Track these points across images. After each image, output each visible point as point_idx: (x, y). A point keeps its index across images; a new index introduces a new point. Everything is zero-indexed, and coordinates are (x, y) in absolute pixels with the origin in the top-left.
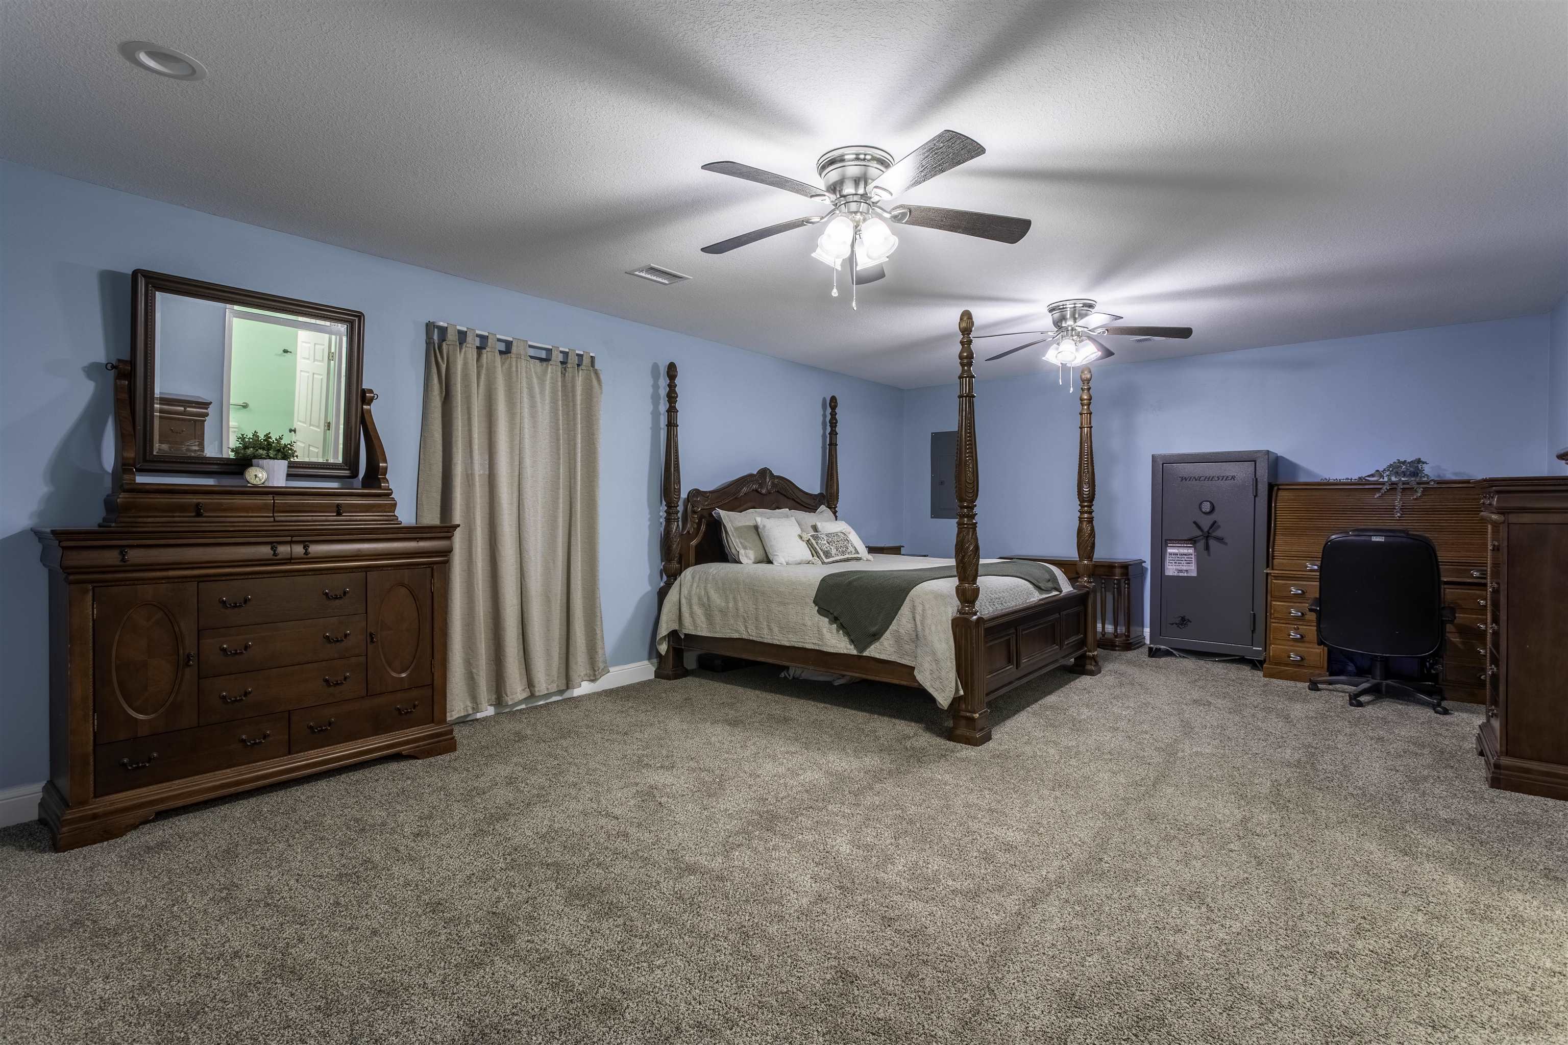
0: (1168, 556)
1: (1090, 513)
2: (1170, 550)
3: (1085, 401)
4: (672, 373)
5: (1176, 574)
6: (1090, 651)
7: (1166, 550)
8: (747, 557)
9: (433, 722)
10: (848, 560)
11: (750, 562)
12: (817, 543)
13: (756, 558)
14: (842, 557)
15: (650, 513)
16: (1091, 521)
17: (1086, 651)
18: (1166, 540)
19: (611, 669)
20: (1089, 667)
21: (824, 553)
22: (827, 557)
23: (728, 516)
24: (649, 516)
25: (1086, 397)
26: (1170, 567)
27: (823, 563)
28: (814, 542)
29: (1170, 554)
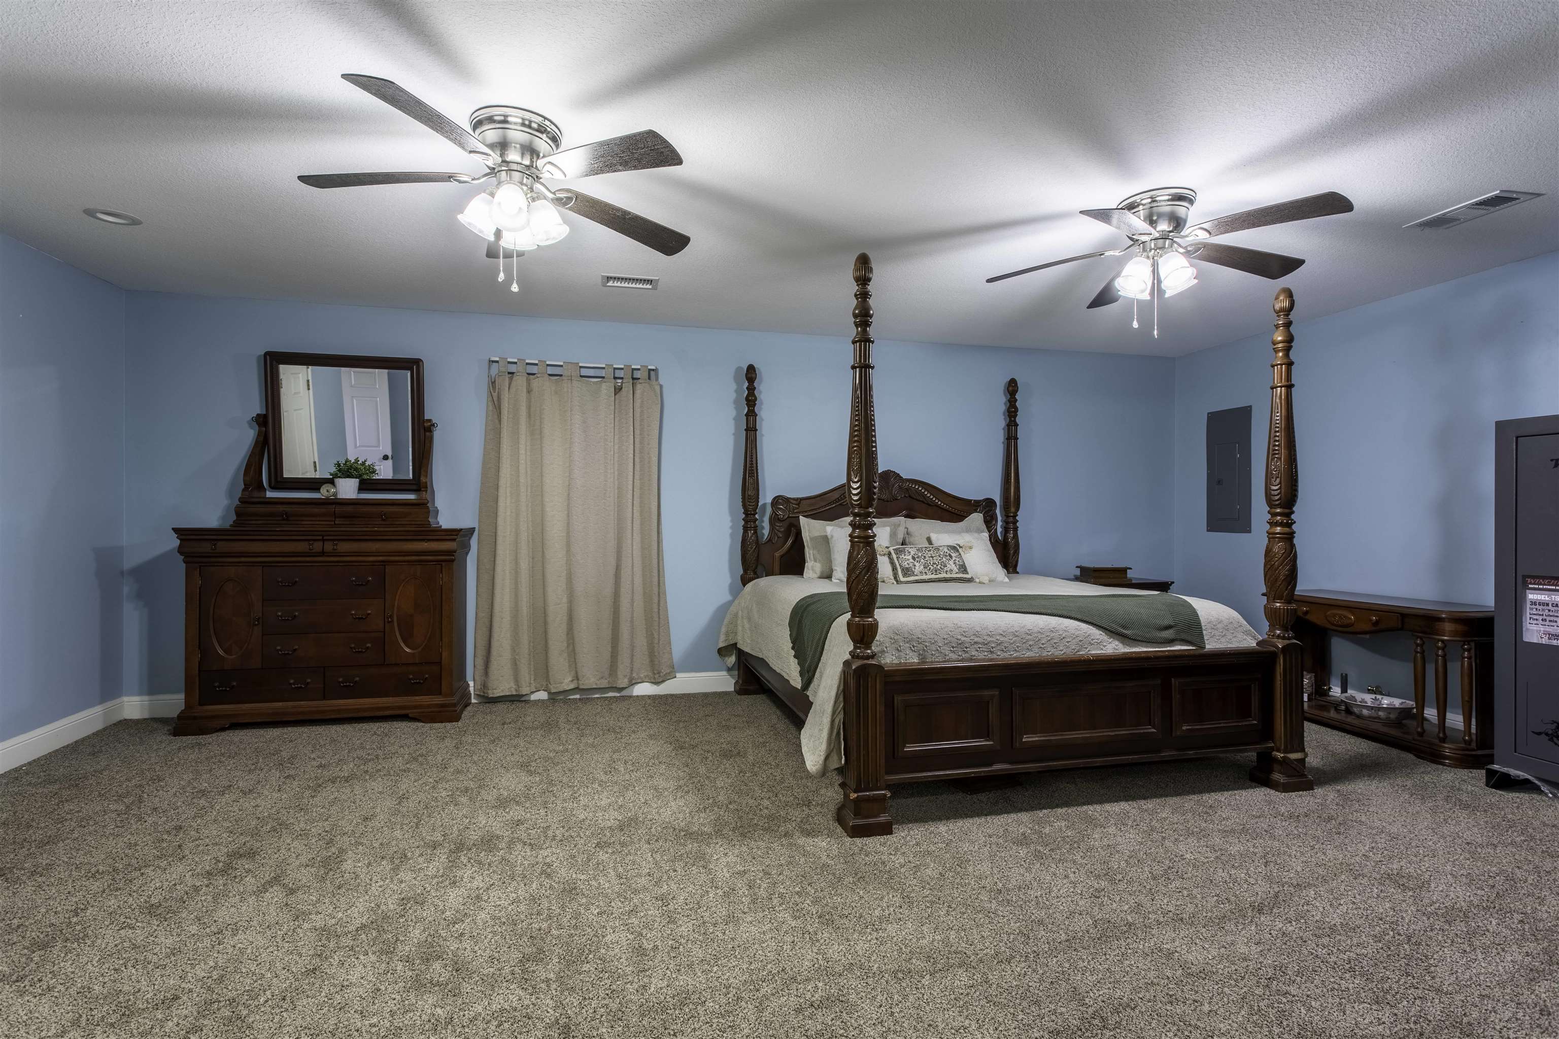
0: (1528, 606)
1: (1289, 525)
2: (1531, 596)
3: (1280, 345)
4: (751, 374)
5: (1545, 641)
6: (1278, 751)
7: (1525, 596)
8: (813, 570)
9: (440, 694)
10: (946, 580)
11: (816, 576)
12: (898, 558)
13: (822, 572)
14: (933, 576)
15: (732, 521)
16: (1289, 538)
17: (1272, 749)
18: (1524, 577)
19: (678, 675)
20: (1277, 776)
21: (903, 570)
22: (905, 575)
23: (808, 525)
24: (730, 524)
25: (1280, 338)
26: (1534, 627)
27: (898, 582)
28: (894, 556)
29: (1534, 603)
